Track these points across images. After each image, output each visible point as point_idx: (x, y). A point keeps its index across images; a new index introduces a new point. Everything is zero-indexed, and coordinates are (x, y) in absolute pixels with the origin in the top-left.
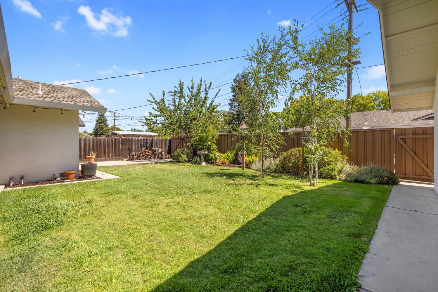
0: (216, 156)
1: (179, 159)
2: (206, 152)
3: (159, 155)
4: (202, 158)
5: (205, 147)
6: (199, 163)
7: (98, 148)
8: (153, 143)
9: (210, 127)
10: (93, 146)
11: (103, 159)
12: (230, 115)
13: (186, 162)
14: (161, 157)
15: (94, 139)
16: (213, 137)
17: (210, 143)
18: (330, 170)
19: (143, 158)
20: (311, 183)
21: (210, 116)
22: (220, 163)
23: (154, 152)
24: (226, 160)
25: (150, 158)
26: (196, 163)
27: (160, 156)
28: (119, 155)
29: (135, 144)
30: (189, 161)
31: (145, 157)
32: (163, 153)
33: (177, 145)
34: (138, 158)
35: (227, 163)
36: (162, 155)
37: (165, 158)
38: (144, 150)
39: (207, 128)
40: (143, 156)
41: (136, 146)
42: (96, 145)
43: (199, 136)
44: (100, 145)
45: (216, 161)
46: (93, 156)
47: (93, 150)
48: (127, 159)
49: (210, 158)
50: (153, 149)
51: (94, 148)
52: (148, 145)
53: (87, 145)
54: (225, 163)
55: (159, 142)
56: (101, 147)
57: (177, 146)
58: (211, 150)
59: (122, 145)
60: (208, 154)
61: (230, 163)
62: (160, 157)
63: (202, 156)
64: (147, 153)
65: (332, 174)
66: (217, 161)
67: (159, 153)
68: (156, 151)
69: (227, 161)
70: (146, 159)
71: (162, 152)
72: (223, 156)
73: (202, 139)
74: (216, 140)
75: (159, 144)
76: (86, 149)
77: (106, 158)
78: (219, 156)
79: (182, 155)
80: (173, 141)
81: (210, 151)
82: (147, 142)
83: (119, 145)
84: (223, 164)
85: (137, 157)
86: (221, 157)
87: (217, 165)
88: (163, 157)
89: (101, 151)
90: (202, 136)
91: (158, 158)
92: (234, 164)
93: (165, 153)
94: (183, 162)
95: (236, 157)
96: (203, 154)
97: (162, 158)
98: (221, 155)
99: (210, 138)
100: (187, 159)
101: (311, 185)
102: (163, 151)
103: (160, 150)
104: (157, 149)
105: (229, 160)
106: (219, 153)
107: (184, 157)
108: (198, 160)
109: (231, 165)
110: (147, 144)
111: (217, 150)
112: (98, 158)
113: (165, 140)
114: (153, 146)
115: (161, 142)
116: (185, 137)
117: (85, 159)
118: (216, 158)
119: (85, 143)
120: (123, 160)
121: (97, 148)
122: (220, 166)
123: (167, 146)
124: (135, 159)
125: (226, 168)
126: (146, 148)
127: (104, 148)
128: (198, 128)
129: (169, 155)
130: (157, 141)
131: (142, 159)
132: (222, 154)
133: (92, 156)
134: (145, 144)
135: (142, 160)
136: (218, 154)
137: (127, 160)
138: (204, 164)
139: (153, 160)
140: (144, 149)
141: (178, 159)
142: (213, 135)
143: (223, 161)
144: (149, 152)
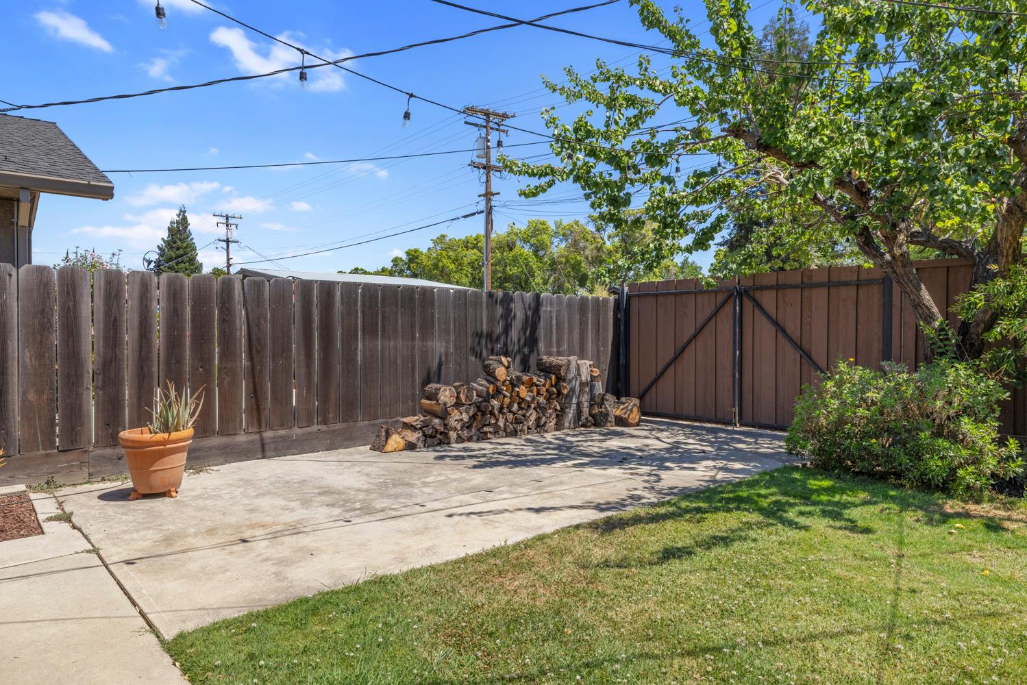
3: (580, 406)
7: (211, 359)
8: (542, 325)
10: (174, 342)
11: (242, 438)
14: (593, 416)
15: (182, 286)
19: (501, 423)
23: (555, 379)
27: (588, 406)
28: (349, 411)
29: (447, 331)
31: (510, 417)
32: (600, 388)
34: (469, 427)
36: (597, 401)
38: (506, 369)
41: (448, 342)
42: (193, 336)
44: (223, 333)
46: (174, 435)
47: (174, 375)
48: (410, 436)
50: (546, 360)
51: (180, 362)
52: (514, 333)
53: (129, 337)
55: (570, 313)
56: (228, 352)
62: (587, 415)
64: (523, 391)
67: (582, 384)
70: (516, 433)
71: (593, 378)
75: (571, 333)
76: (119, 369)
77: (268, 434)
80: (642, 318)
82: (508, 316)
83: (350, 337)
85: (465, 417)
88: (602, 414)
89: (234, 384)
91: (576, 424)
102: (596, 372)
103: (583, 366)
104: (568, 362)
112: (213, 433)
113: (599, 302)
114: (542, 344)
115: (577, 317)
117: (108, 451)
119: (108, 314)
120: (379, 447)
121: (203, 358)
124: (453, 435)
127: (251, 358)
130: (559, 311)
131: (497, 431)
133: (166, 428)
137: (411, 447)
140: (504, 360)
144: (531, 384)
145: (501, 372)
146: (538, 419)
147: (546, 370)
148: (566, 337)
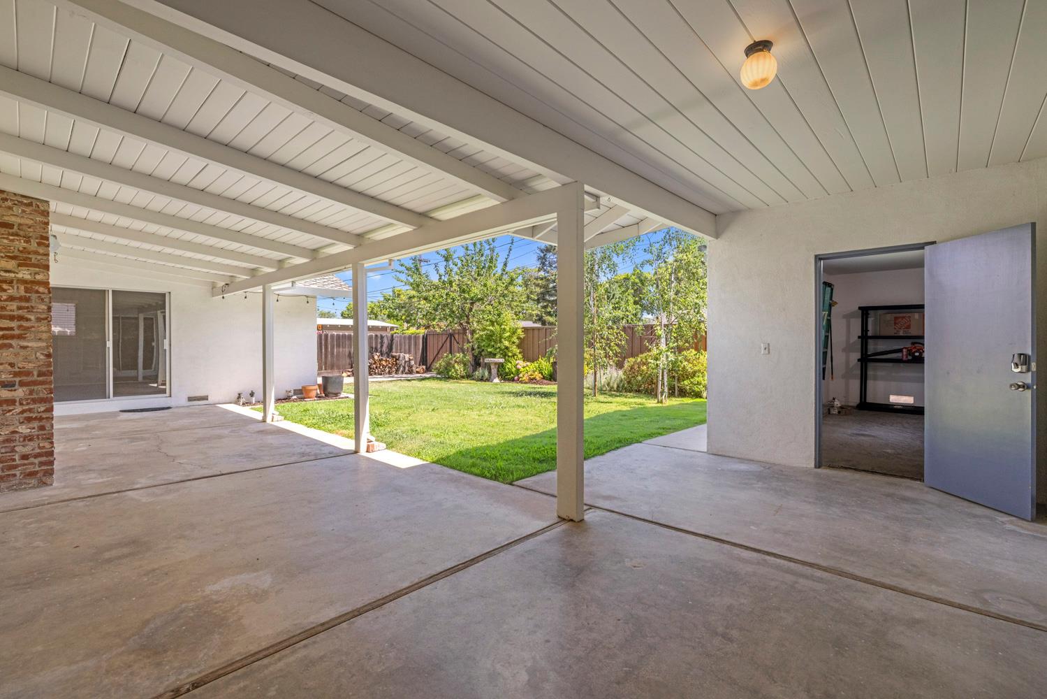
0: (518, 366)
1: (450, 373)
2: (502, 360)
3: (404, 367)
4: (492, 371)
5: (498, 350)
6: (487, 379)
8: (394, 344)
9: (508, 315)
12: (540, 282)
13: (463, 377)
14: (409, 370)
16: (514, 333)
17: (506, 343)
18: (695, 385)
19: (377, 371)
20: (658, 400)
21: (506, 292)
22: (525, 378)
23: (396, 360)
24: (536, 373)
25: (389, 373)
26: (482, 379)
27: (407, 368)
30: (469, 376)
31: (380, 370)
32: (413, 363)
33: (440, 346)
35: (538, 379)
36: (411, 367)
37: (418, 372)
38: (378, 357)
39: (502, 316)
40: (376, 367)
43: (488, 330)
45: (518, 375)
48: (349, 374)
49: (507, 370)
50: (394, 354)
52: (385, 347)
54: (535, 379)
55: (404, 339)
57: (439, 348)
58: (509, 356)
59: (338, 346)
60: (502, 364)
61: (544, 378)
62: (406, 370)
63: (492, 367)
64: (384, 363)
65: (697, 389)
66: (521, 375)
67: (405, 362)
68: (401, 359)
69: (538, 376)
70: (381, 374)
71: (410, 360)
72: (531, 366)
73: (491, 336)
74: (519, 338)
75: (405, 346)
78: (524, 367)
79: (456, 365)
80: (430, 341)
81: (507, 357)
82: (382, 343)
84: (532, 380)
86: (528, 368)
87: (521, 382)
88: (412, 370)
90: (491, 331)
91: (402, 373)
92: (551, 381)
93: (415, 363)
94: (457, 379)
95: (554, 369)
96: (496, 364)
97: (411, 372)
98: (527, 366)
99: (508, 334)
100: (463, 373)
101: (658, 402)
102: (411, 358)
103: (407, 356)
104: (402, 355)
105: (542, 374)
106: (524, 361)
107: (459, 368)
108: (486, 374)
109: (545, 381)
110: (382, 346)
111: (520, 356)
113: (416, 337)
114: (394, 350)
115: (407, 341)
116: (457, 332)
118: (518, 370)
122: (526, 383)
123: (419, 349)
125: (538, 386)
126: (382, 354)
128: (486, 316)
129: (424, 367)
130: (400, 340)
131: (375, 374)
132: (528, 363)
134: (379, 346)
135: (375, 376)
136: (521, 364)
137: (349, 376)
138: (497, 380)
139: (396, 376)
140: (378, 354)
141: (448, 373)
142: (513, 328)
143: (531, 375)
144: (386, 361)
145: (376, 357)
146: (389, 371)
147: (393, 357)
148: (403, 347)
